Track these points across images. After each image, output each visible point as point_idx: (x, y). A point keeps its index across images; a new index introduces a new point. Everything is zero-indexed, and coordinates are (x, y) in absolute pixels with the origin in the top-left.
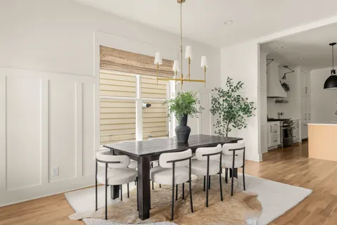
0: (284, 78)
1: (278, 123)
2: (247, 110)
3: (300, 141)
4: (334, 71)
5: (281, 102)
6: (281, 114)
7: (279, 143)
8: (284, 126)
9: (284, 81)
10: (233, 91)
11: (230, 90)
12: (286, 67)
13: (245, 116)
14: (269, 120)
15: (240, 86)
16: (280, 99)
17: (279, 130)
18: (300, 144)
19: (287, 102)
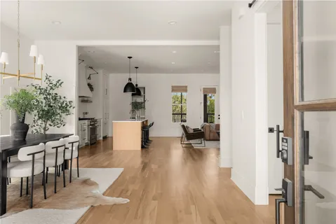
0: (89, 78)
1: (86, 121)
2: (65, 109)
3: (101, 138)
4: (130, 79)
5: (87, 101)
6: (86, 113)
7: (86, 141)
8: (91, 125)
9: (89, 81)
10: (52, 88)
11: (49, 88)
12: (92, 68)
13: (63, 115)
14: (80, 119)
15: (60, 85)
16: (86, 99)
17: (87, 129)
18: (102, 142)
19: (91, 102)
